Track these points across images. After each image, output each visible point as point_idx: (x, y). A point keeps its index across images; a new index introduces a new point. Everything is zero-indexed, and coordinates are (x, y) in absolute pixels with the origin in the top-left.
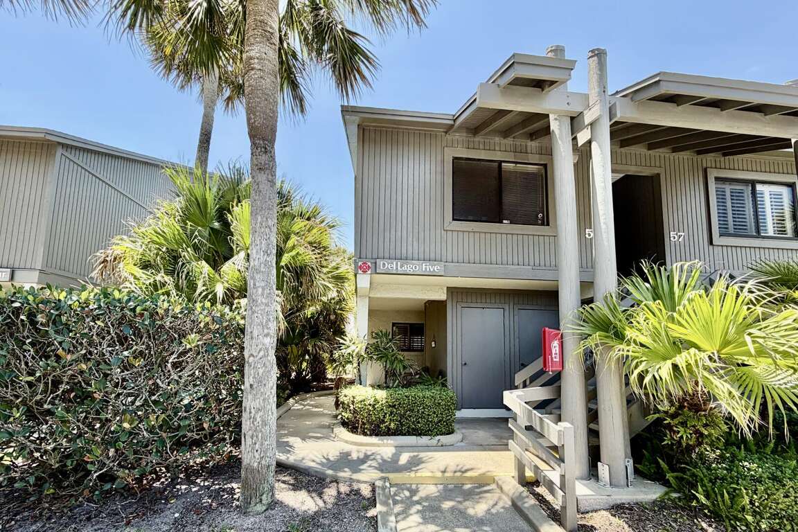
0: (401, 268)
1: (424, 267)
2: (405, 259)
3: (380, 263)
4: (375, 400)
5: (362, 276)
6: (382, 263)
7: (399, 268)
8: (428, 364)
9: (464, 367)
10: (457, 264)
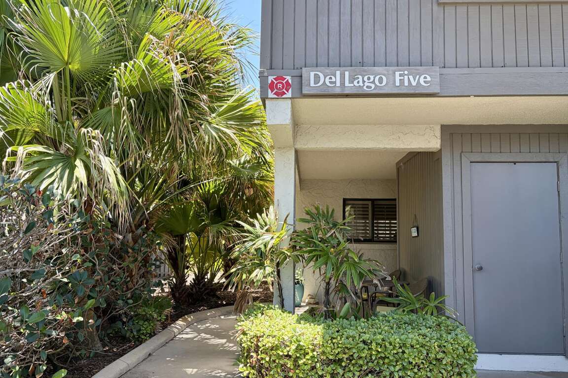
0: (351, 82)
1: (398, 78)
2: (359, 64)
3: (310, 75)
4: (299, 348)
5: (275, 102)
6: (312, 74)
7: (347, 84)
8: (405, 265)
9: (478, 275)
10: (466, 71)
